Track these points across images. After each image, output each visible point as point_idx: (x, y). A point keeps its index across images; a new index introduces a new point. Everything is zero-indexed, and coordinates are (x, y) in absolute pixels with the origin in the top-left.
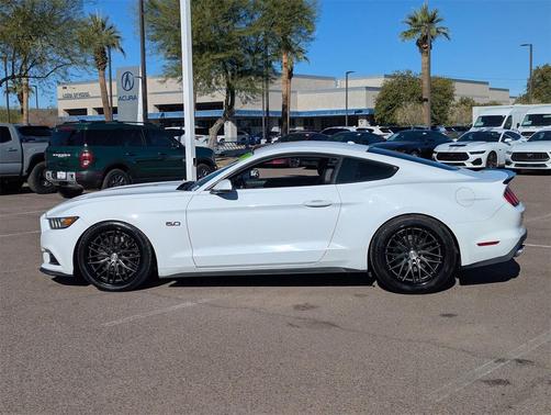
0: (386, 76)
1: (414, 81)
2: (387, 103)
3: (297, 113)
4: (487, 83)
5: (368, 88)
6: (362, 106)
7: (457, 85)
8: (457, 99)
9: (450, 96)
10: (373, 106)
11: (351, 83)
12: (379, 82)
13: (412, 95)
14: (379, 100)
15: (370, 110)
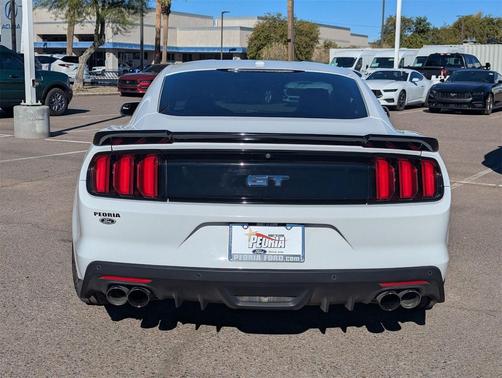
0: (259, 18)
1: (283, 23)
2: (258, 43)
3: (177, 48)
4: (349, 29)
5: (242, 28)
6: (236, 44)
7: (322, 30)
8: (321, 42)
9: (315, 39)
10: (246, 46)
11: (227, 23)
12: (252, 23)
13: (282, 36)
14: (251, 40)
15: (243, 49)
